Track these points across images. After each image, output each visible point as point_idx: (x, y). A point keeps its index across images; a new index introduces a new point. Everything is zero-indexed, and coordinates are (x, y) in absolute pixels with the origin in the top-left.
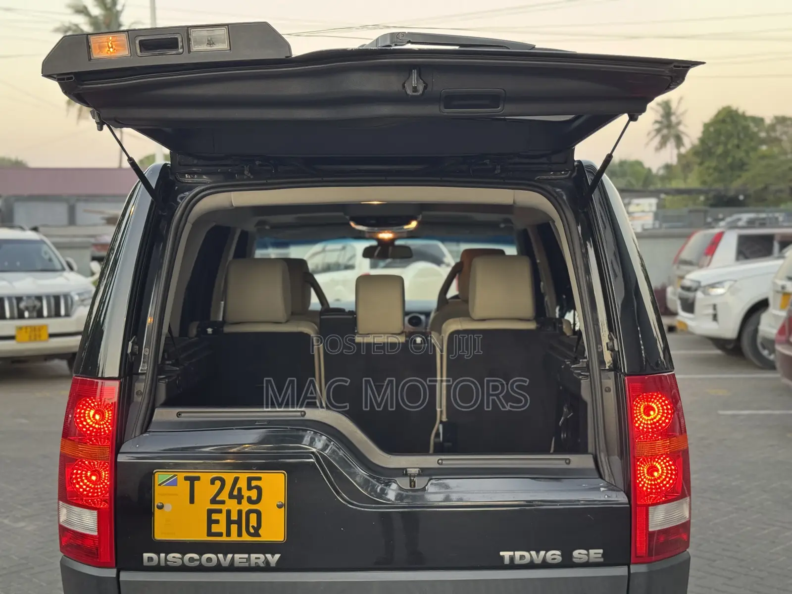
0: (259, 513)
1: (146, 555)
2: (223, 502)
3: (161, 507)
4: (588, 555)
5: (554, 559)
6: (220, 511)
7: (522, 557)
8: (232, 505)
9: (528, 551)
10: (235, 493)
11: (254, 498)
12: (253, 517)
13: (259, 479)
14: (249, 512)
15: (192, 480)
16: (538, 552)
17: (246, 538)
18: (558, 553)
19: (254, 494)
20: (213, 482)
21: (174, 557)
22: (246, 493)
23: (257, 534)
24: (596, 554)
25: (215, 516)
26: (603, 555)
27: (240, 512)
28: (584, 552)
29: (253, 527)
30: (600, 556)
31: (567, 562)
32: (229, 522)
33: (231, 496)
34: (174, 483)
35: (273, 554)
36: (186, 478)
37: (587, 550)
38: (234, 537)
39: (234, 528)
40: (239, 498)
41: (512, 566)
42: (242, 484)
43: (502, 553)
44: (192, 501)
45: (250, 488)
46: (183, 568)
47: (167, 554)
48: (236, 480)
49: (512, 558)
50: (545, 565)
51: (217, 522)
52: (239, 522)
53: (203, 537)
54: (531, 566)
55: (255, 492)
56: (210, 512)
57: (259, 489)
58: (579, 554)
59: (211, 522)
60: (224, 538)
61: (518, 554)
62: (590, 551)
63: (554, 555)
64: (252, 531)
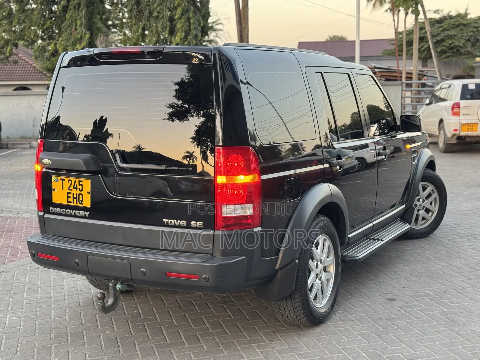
0: (82, 195)
1: (51, 208)
2: (71, 190)
3: (54, 190)
4: (197, 224)
5: (183, 224)
6: (70, 193)
7: (171, 222)
8: (74, 191)
9: (174, 220)
10: (75, 187)
11: (81, 189)
12: (81, 197)
13: (82, 181)
14: (80, 194)
15: (63, 180)
16: (177, 221)
17: (79, 205)
18: (185, 222)
20: (68, 182)
21: (58, 210)
22: (78, 187)
23: (81, 203)
24: (200, 224)
25: (69, 195)
26: (203, 225)
27: (77, 194)
28: (195, 222)
29: (81, 200)
30: (201, 225)
31: (188, 226)
32: (74, 198)
33: (74, 188)
34: (57, 181)
35: (87, 212)
36: (61, 179)
37: (197, 222)
38: (75, 204)
39: (75, 200)
40: (76, 188)
41: (168, 226)
42: (77, 183)
43: (164, 220)
44: (63, 189)
45: (79, 185)
46: (61, 214)
47: (56, 208)
48: (75, 181)
49: (167, 222)
50: (180, 227)
51: (70, 197)
52: (76, 198)
53: (66, 202)
54: (175, 226)
56: (68, 193)
57: (82, 185)
58: (193, 223)
59: (68, 197)
60: (72, 204)
61: (170, 221)
62: (198, 222)
63: (183, 223)
64: (80, 202)
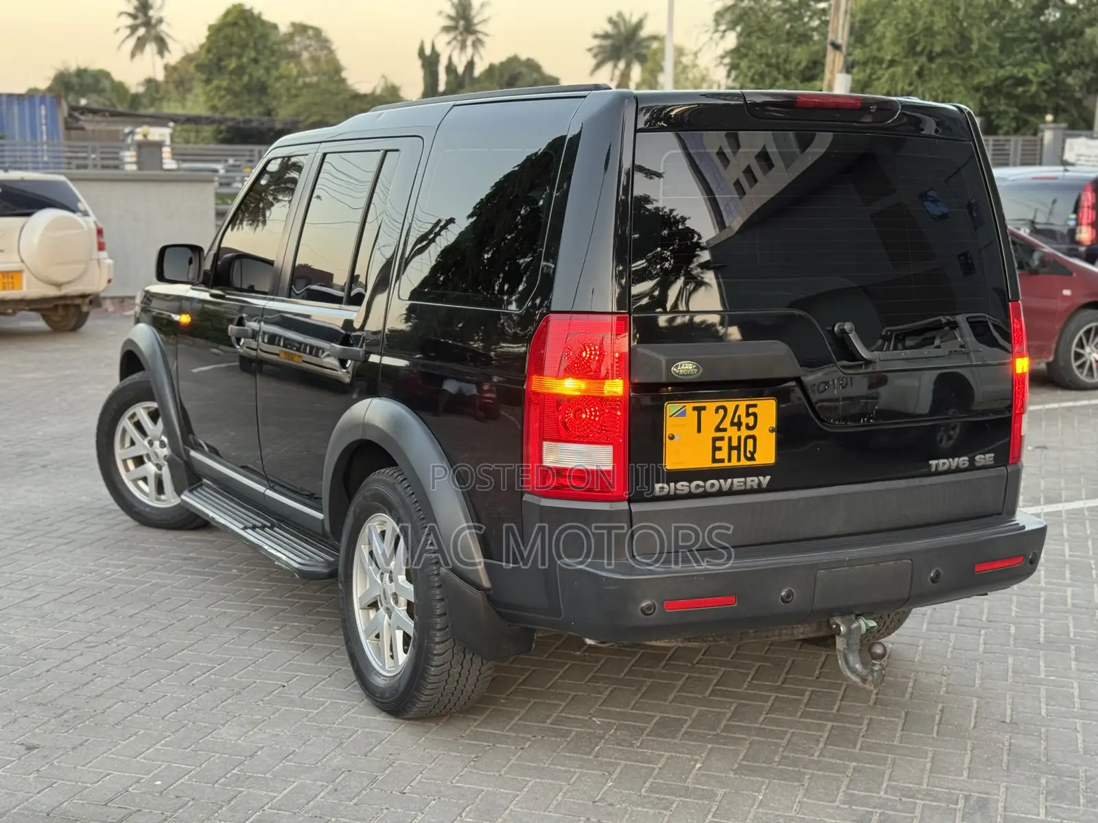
0: (754, 438)
2: (725, 430)
3: (672, 438)
4: (985, 459)
5: (964, 464)
6: (722, 439)
7: (943, 464)
8: (733, 432)
9: (948, 458)
10: (736, 420)
11: (751, 424)
12: (750, 442)
13: (755, 406)
14: (748, 437)
15: (699, 410)
16: (953, 459)
17: (744, 462)
18: (966, 458)
19: (751, 421)
20: (717, 411)
21: (683, 486)
22: (744, 420)
23: (752, 458)
24: (990, 458)
25: (718, 444)
26: (995, 458)
27: (739, 438)
28: (982, 456)
29: (750, 452)
30: (992, 459)
31: (972, 467)
32: (731, 448)
33: (733, 424)
34: (684, 414)
35: (764, 476)
36: (694, 409)
37: (984, 454)
38: (734, 463)
39: (734, 453)
40: (739, 424)
41: (938, 473)
42: (742, 411)
43: (930, 462)
44: (699, 431)
45: (748, 415)
46: (690, 496)
47: (676, 482)
48: (737, 407)
49: (937, 466)
50: (958, 470)
51: (720, 449)
52: (738, 448)
53: (707, 463)
54: (949, 471)
55: (752, 418)
56: (715, 440)
57: (755, 415)
58: (979, 459)
59: (715, 449)
60: (726, 464)
61: (941, 462)
62: (986, 455)
63: (964, 461)
64: (749, 455)
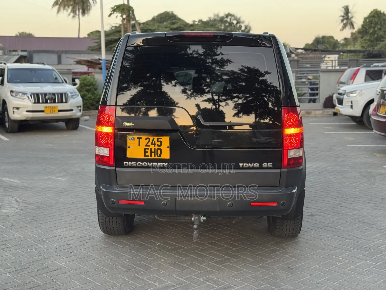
0: (161, 150)
1: (125, 163)
2: (149, 146)
3: (129, 147)
4: (268, 165)
8: (152, 147)
9: (248, 163)
11: (159, 145)
12: (159, 151)
13: (161, 138)
14: (158, 149)
15: (139, 139)
16: (251, 164)
17: (157, 157)
18: (258, 164)
19: (159, 143)
20: (146, 139)
21: (134, 163)
22: (157, 143)
23: (160, 156)
24: (270, 165)
25: (147, 150)
26: (273, 165)
27: (155, 149)
29: (159, 154)
31: (261, 167)
32: (151, 152)
33: (152, 144)
34: (134, 140)
35: (165, 163)
36: (138, 138)
37: (267, 163)
38: (153, 157)
39: (153, 154)
40: (155, 145)
41: (243, 168)
42: (156, 140)
43: (239, 164)
44: (139, 145)
45: (158, 141)
46: (136, 167)
47: (131, 162)
48: (154, 139)
49: (243, 166)
50: (253, 168)
51: (147, 152)
52: (154, 152)
53: (142, 157)
54: (249, 168)
55: (160, 143)
56: (145, 149)
57: (161, 142)
58: (265, 165)
59: (145, 152)
60: (150, 157)
61: (245, 164)
63: (256, 165)
64: (159, 155)
